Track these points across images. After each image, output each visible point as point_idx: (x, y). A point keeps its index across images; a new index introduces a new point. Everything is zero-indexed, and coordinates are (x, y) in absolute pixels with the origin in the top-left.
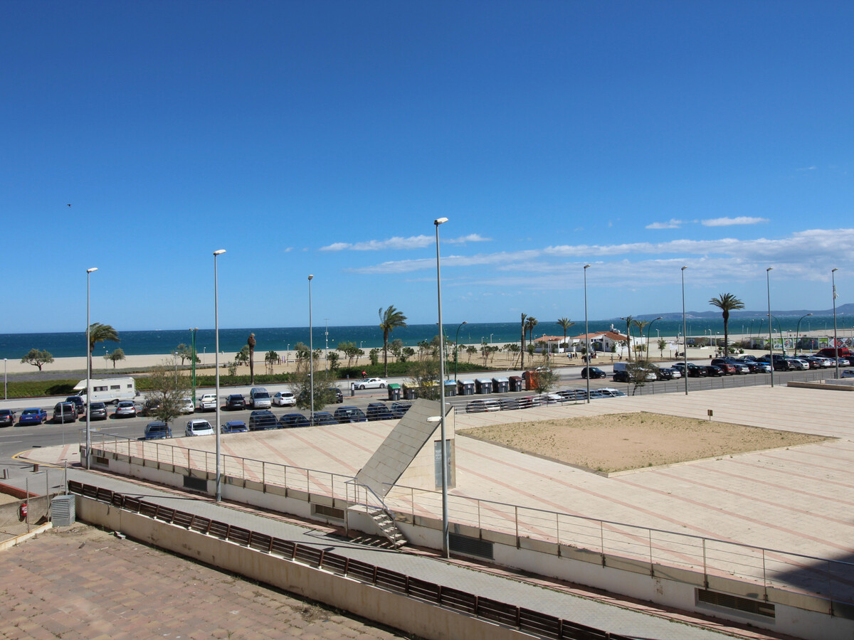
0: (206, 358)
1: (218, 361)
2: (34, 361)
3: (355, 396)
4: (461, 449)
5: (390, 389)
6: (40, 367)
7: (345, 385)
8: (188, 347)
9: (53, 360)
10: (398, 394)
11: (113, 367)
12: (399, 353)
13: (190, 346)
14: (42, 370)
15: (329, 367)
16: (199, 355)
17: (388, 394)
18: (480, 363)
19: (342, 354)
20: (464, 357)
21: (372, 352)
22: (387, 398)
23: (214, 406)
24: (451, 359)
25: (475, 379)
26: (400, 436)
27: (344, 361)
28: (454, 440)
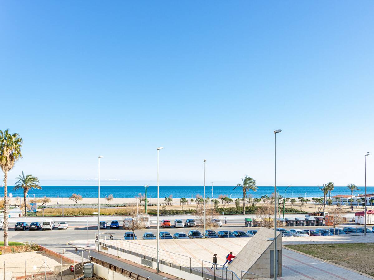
0: (151, 201)
1: (158, 202)
2: (74, 199)
3: (227, 224)
4: (285, 256)
5: (246, 221)
6: (77, 202)
7: (222, 217)
8: (143, 194)
9: (82, 199)
10: (250, 224)
11: (108, 204)
12: (252, 202)
13: (144, 194)
14: (78, 203)
15: (213, 208)
16: (148, 199)
17: (245, 224)
18: (299, 208)
19: (220, 200)
20: (289, 205)
21: (236, 200)
22: (244, 225)
23: (156, 225)
24: (281, 206)
25: (295, 218)
26: (251, 247)
27: (222, 204)
28: (281, 251)
